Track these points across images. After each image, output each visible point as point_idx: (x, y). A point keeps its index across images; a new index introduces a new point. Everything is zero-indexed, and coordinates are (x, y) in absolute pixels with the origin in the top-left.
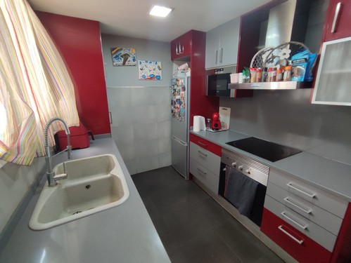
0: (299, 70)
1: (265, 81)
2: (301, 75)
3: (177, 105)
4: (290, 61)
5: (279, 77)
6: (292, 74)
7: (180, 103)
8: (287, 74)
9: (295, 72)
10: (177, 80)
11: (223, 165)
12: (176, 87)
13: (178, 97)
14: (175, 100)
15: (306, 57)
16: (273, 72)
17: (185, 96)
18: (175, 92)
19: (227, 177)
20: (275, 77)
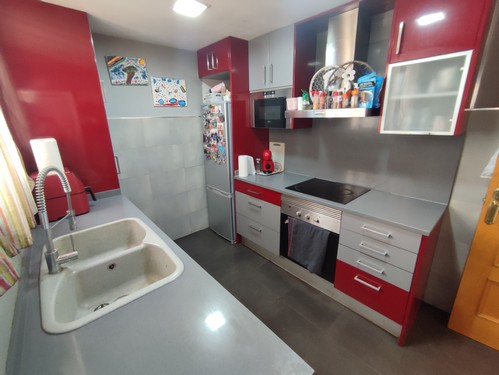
0: (366, 95)
1: (330, 107)
2: (369, 101)
3: (213, 142)
4: (356, 85)
5: (345, 103)
6: (359, 99)
7: (218, 139)
8: (354, 100)
9: (363, 97)
10: (211, 107)
11: (284, 217)
12: (209, 117)
13: (213, 131)
14: (208, 135)
15: (374, 80)
16: (339, 97)
17: (224, 129)
18: (208, 124)
19: (291, 232)
20: (341, 103)
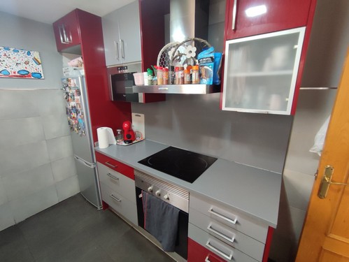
0: (206, 70)
1: (173, 83)
2: (210, 77)
4: (197, 61)
5: (187, 79)
6: (200, 75)
7: (77, 112)
8: (195, 76)
9: (203, 72)
10: (68, 80)
11: (138, 191)
12: (68, 90)
13: (73, 104)
14: (70, 107)
15: (212, 55)
16: (180, 72)
17: (81, 101)
18: (68, 97)
19: (145, 206)
20: (183, 78)
